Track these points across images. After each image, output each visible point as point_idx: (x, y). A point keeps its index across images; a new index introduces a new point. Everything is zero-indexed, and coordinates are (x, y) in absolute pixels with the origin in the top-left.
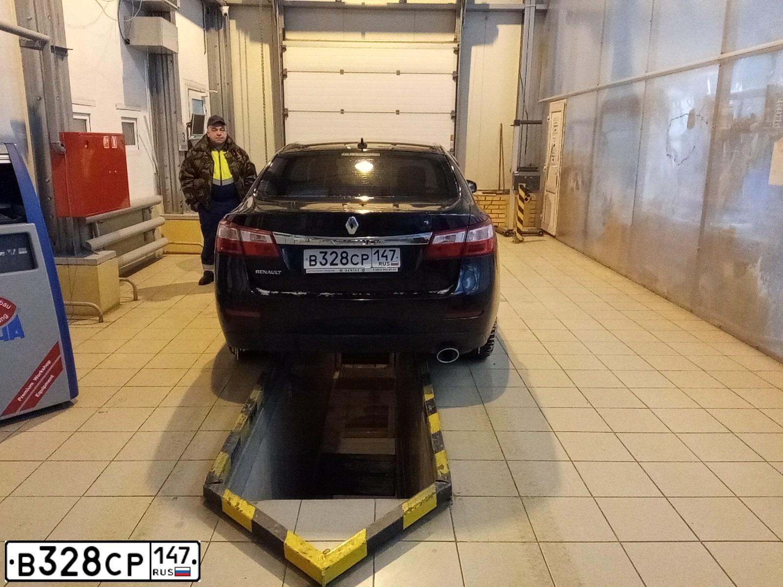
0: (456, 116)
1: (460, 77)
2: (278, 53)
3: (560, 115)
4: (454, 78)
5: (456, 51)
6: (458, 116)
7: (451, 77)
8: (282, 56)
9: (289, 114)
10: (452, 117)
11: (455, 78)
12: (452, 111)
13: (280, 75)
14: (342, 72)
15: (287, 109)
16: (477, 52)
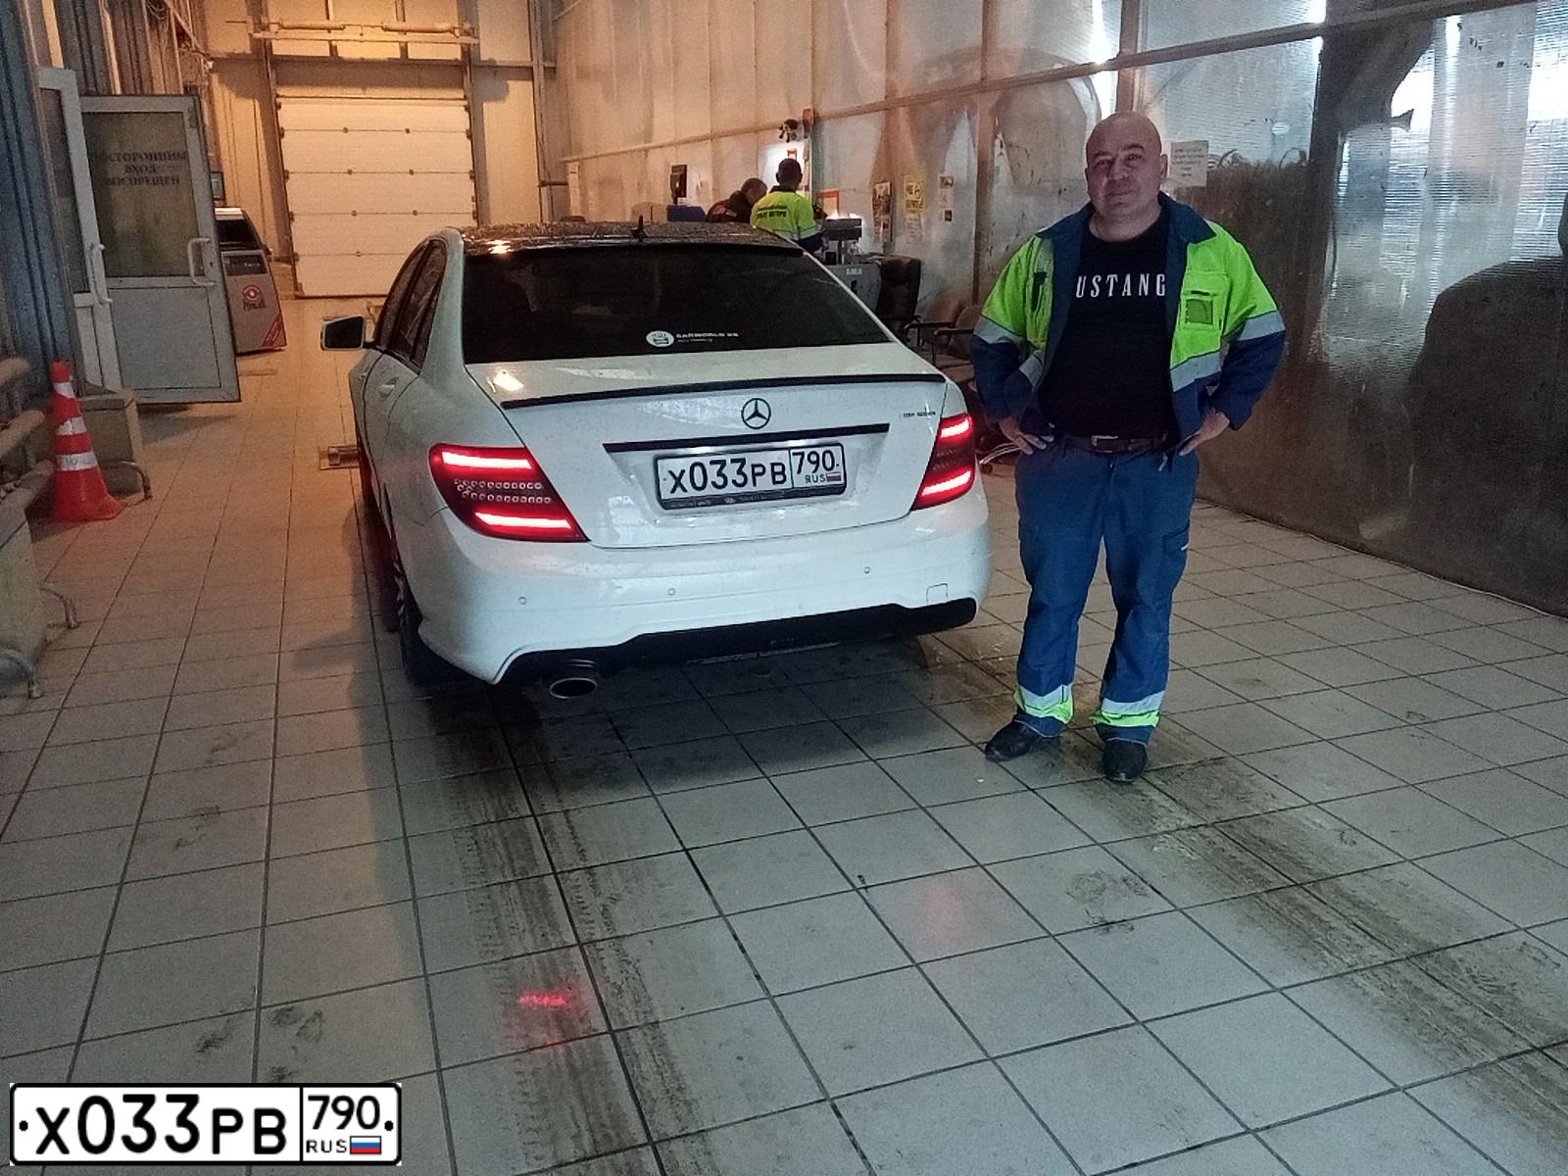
0: (474, 177)
1: (474, 134)
2: (270, 111)
3: (576, 176)
4: (468, 137)
5: (467, 109)
6: (477, 175)
7: (464, 136)
8: (277, 113)
9: (290, 175)
10: (471, 177)
11: (470, 137)
12: (471, 171)
13: (274, 134)
14: (346, 130)
15: (288, 172)
16: (490, 110)
